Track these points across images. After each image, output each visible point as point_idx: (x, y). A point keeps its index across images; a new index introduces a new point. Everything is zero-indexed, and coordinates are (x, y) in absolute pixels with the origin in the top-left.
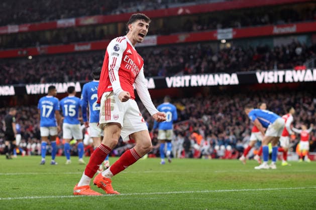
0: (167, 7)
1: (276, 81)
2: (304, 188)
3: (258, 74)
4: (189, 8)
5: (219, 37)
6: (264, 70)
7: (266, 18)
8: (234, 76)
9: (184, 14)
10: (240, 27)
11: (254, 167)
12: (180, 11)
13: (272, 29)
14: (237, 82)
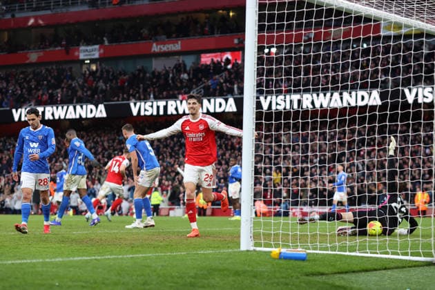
0: (13, 16)
1: (155, 113)
2: (185, 253)
3: (132, 105)
4: (42, 17)
5: (82, 56)
6: (140, 99)
7: (145, 32)
8: (101, 107)
9: (36, 26)
10: (106, 43)
11: (124, 226)
12: (32, 21)
13: (151, 46)
14: (104, 115)
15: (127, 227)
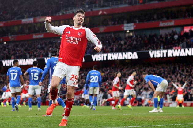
0: (92, 10)
1: (162, 56)
3: (150, 52)
4: (106, 11)
5: (125, 29)
6: (154, 49)
7: (155, 17)
8: (135, 53)
9: (103, 15)
10: (137, 22)
11: (148, 112)
12: (100, 13)
13: (159, 24)
14: (137, 57)
15: (150, 112)
